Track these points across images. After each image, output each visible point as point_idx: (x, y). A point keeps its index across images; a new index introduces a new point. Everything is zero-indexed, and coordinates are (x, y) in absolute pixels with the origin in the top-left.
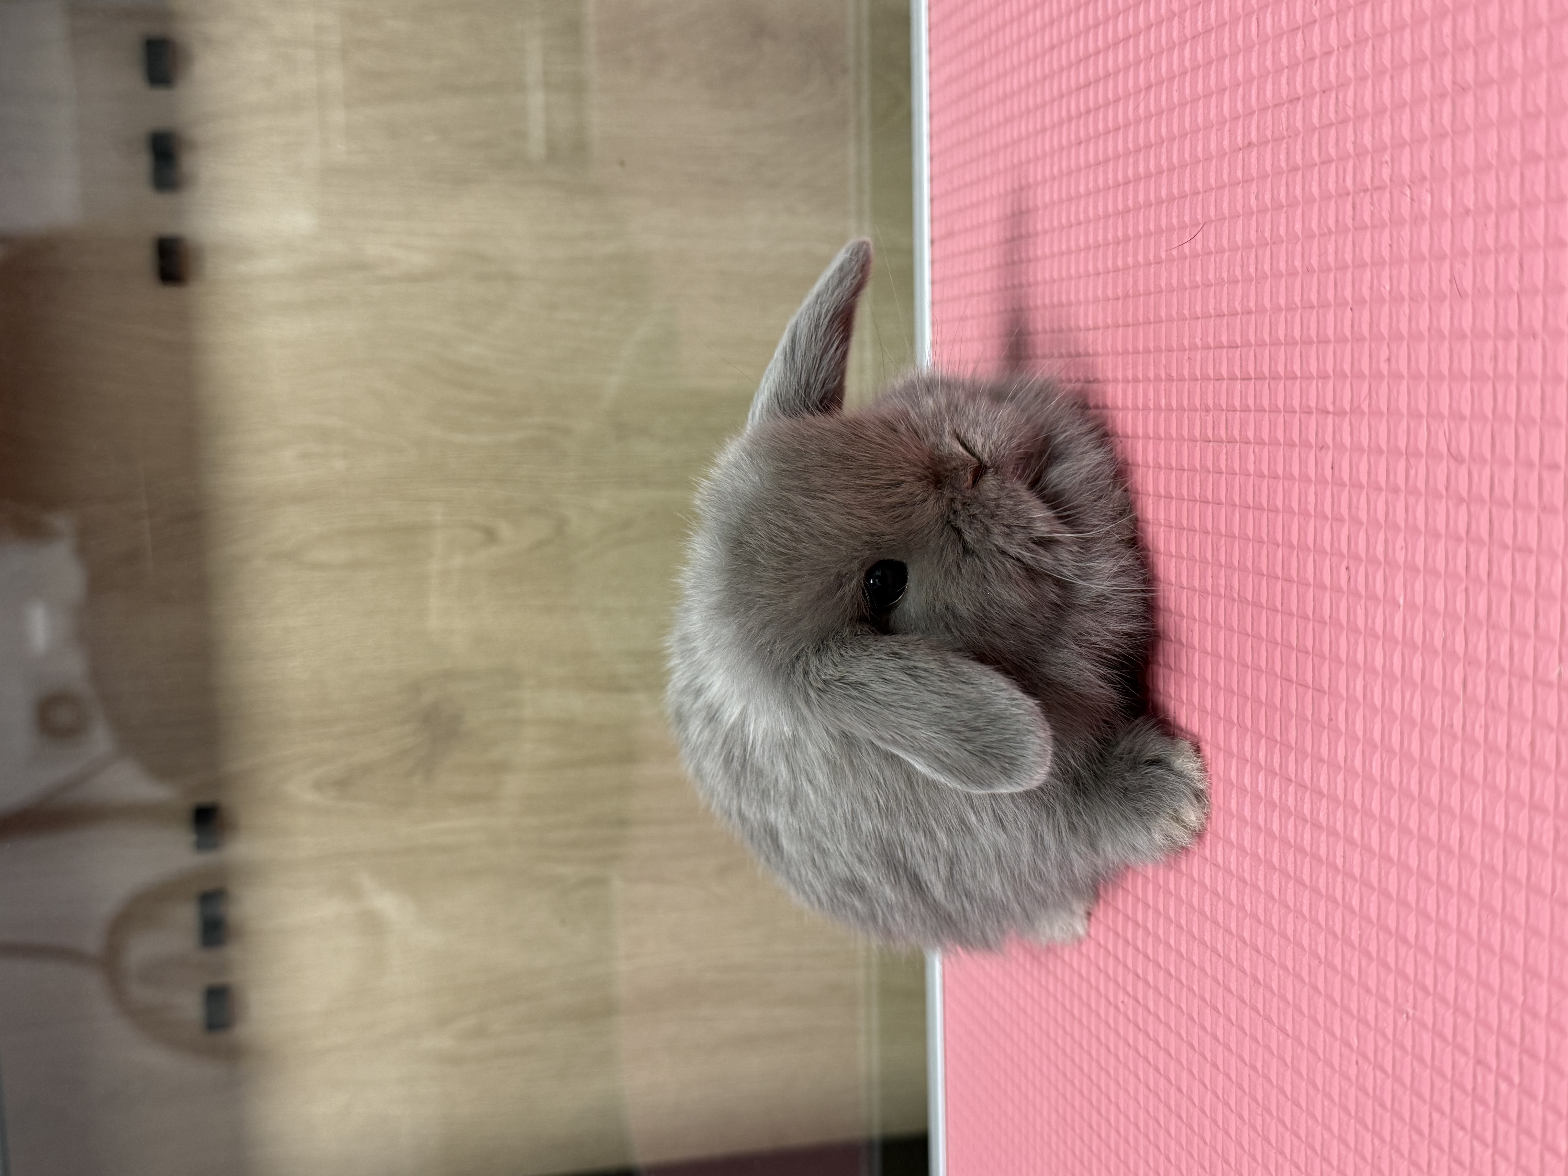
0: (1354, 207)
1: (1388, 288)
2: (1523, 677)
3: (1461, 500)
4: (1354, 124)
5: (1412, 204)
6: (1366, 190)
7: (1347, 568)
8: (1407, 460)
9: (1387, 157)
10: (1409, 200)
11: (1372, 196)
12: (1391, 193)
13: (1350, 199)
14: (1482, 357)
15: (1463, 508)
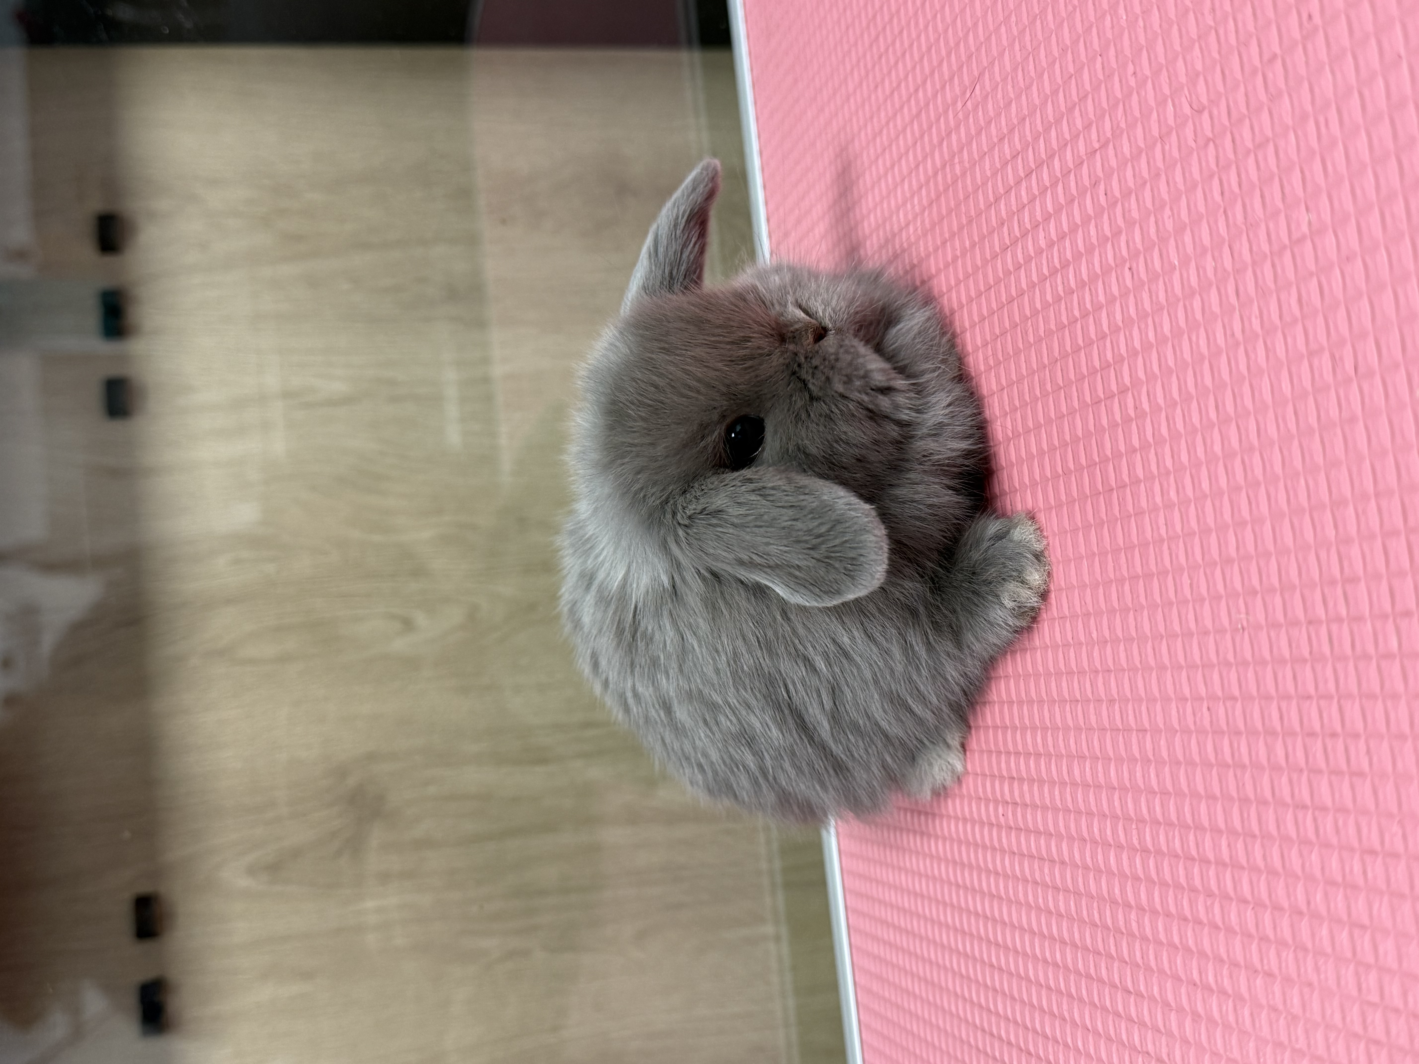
2: (1282, 250)
3: (1208, 140)
8: (1162, 142)
15: (1211, 147)
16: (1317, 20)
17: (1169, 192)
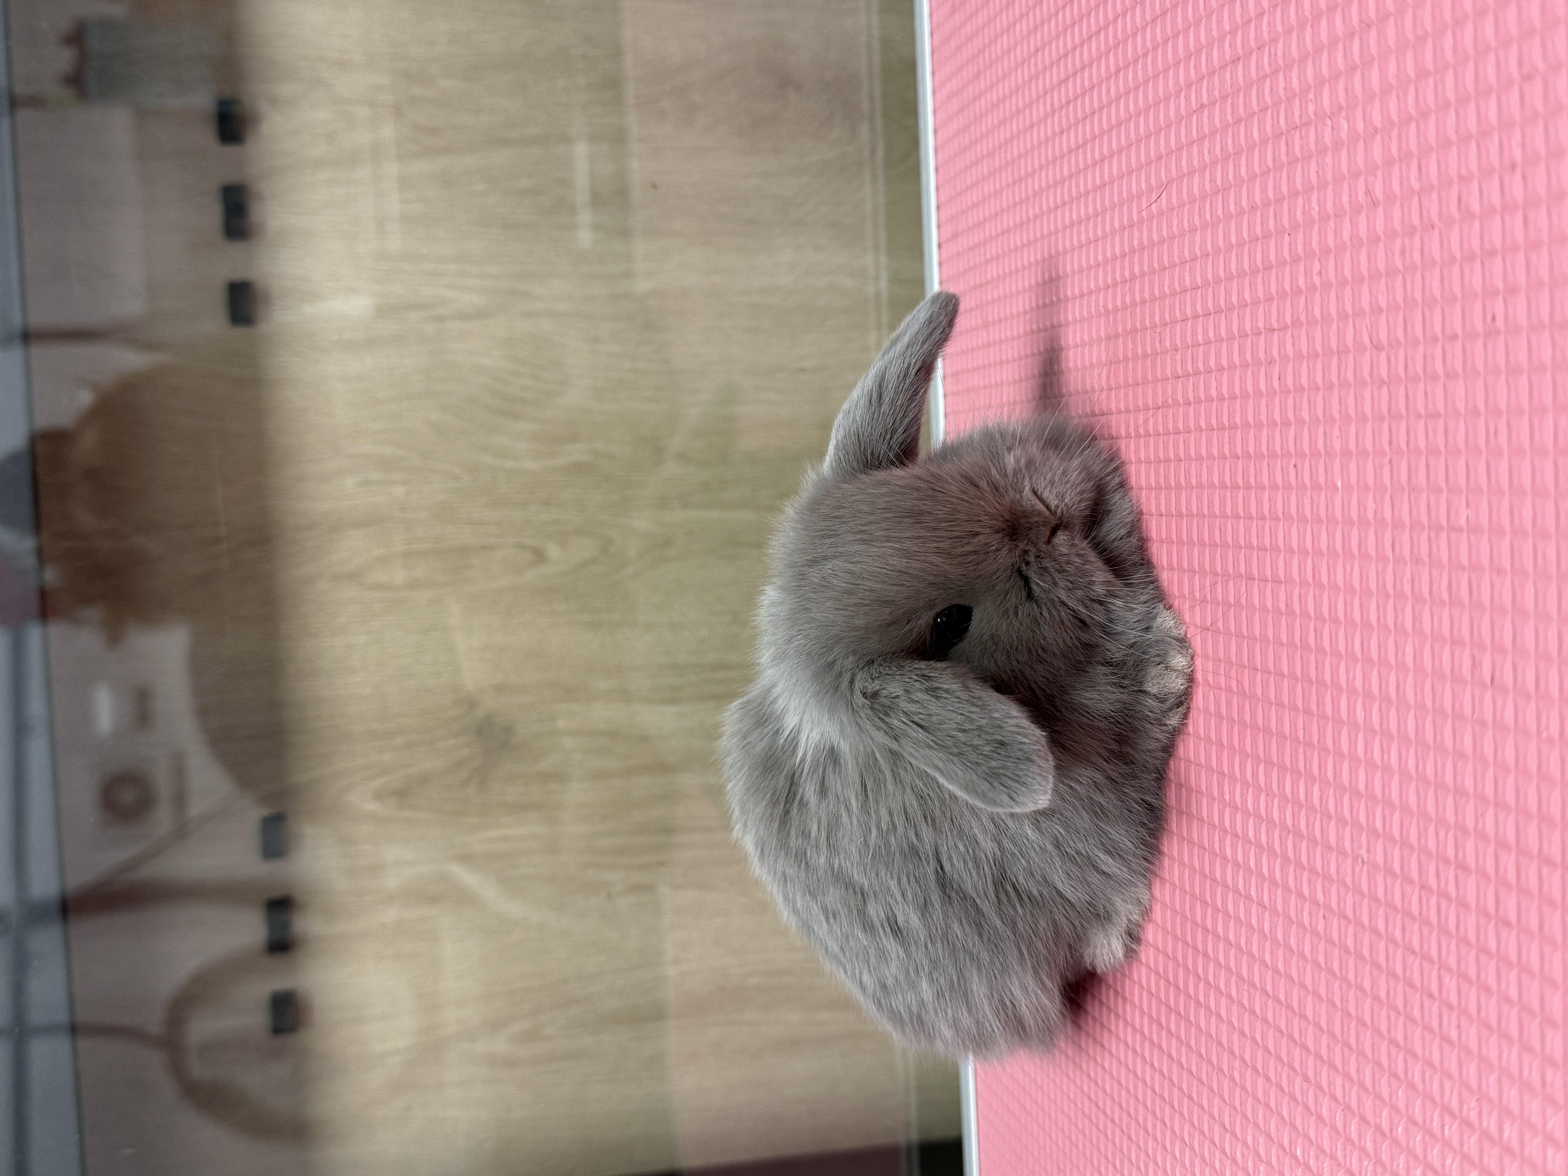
0: (1287, 145)
1: (1317, 209)
2: (1440, 528)
3: (1383, 382)
4: (1284, 72)
5: (1332, 132)
6: (1295, 128)
7: (1295, 466)
8: (1339, 357)
9: (1311, 96)
10: (1330, 129)
11: (1301, 131)
12: (1315, 126)
13: (1284, 138)
14: (1393, 253)
15: (1385, 390)
16: (1500, 324)
17: (1340, 412)
